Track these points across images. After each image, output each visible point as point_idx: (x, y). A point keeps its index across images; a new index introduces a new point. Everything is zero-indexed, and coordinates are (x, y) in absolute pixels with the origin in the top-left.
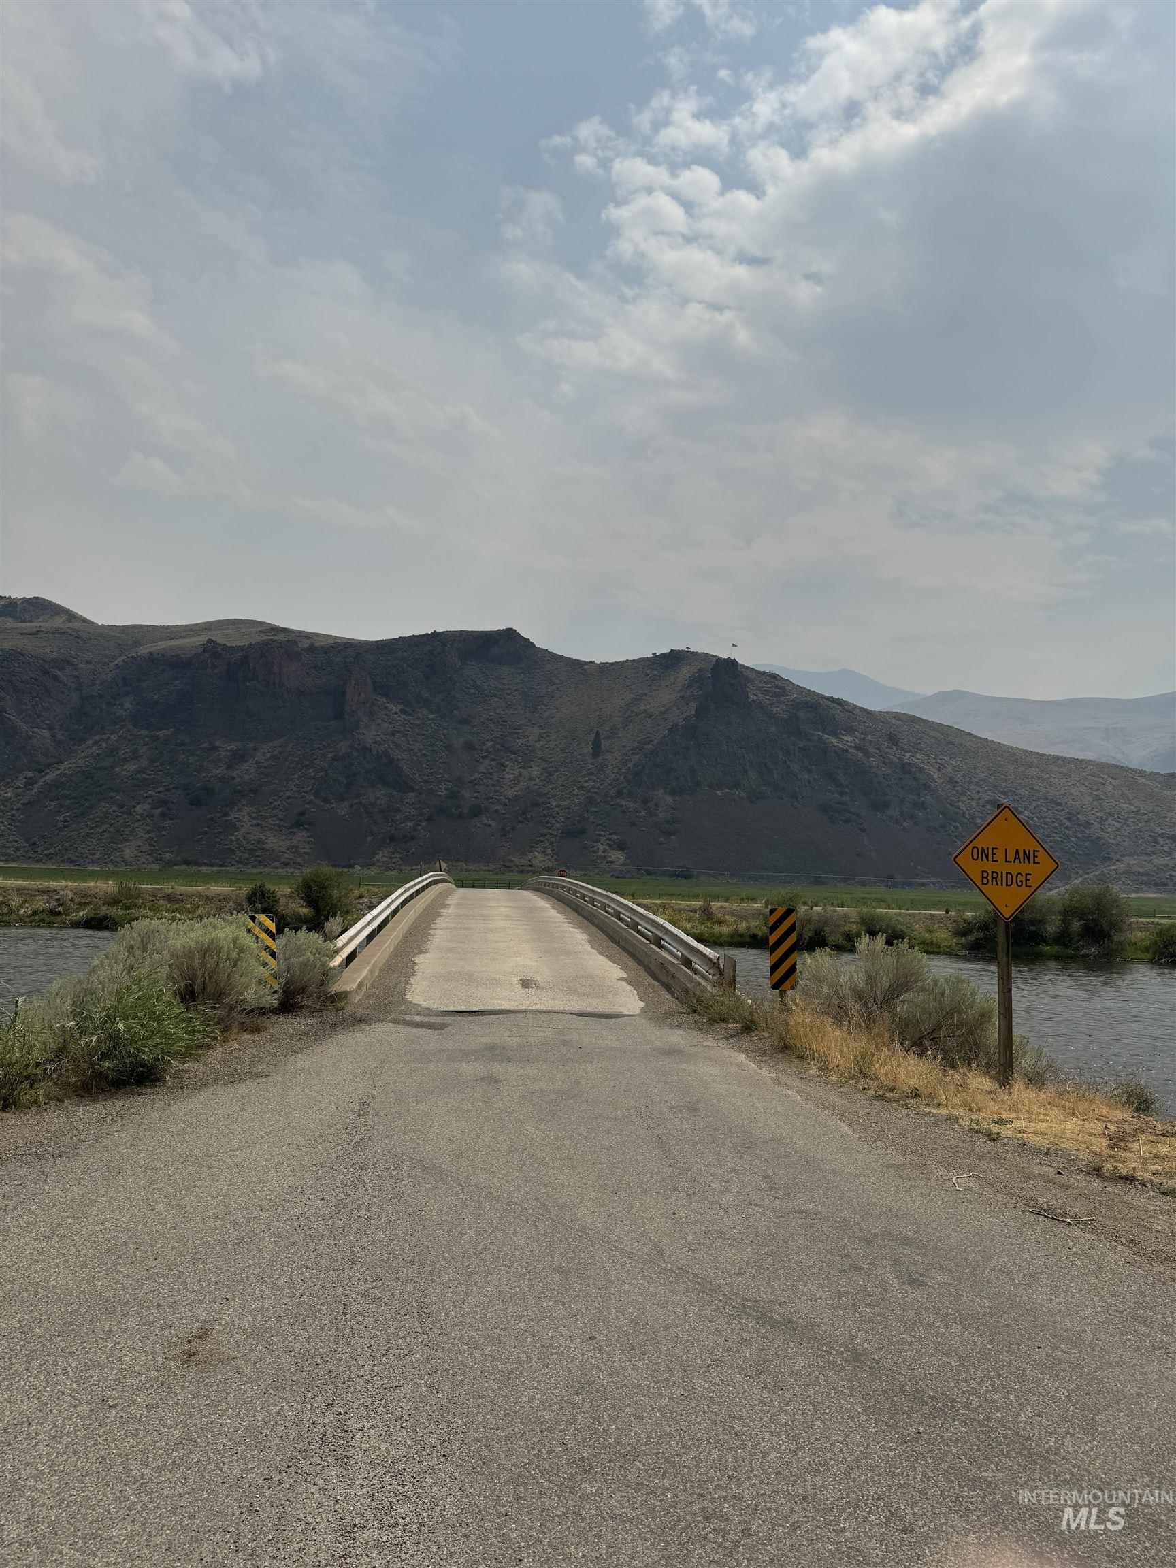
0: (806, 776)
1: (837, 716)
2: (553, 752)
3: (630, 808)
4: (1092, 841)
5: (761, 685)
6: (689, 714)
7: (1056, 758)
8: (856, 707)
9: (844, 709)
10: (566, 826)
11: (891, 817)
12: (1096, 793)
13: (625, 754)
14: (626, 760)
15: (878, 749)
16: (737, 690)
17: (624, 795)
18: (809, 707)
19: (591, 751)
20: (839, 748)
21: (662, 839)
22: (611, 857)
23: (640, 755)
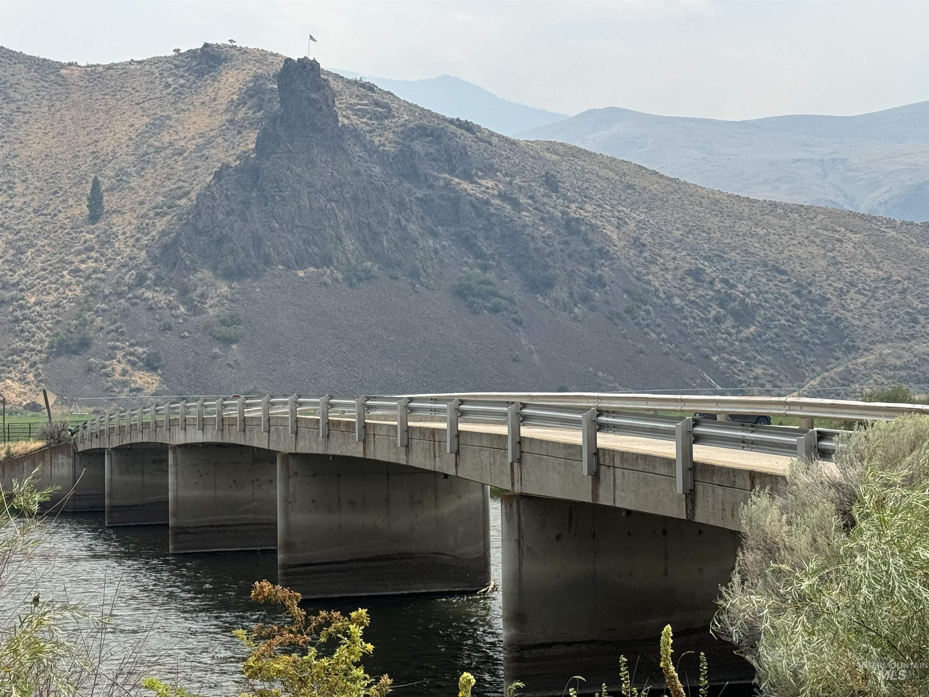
0: (431, 242)
1: (469, 149)
2: (22, 214)
3: (160, 301)
4: (831, 324)
5: (352, 101)
6: (244, 149)
7: (774, 205)
8: (492, 134)
9: (477, 137)
10: (57, 335)
11: (556, 301)
12: (831, 254)
13: (144, 216)
14: (147, 225)
15: (532, 198)
16: (320, 109)
17: (149, 282)
18: (429, 136)
19: (87, 211)
20: (477, 199)
21: (216, 350)
22: (135, 382)
23: (170, 217)
